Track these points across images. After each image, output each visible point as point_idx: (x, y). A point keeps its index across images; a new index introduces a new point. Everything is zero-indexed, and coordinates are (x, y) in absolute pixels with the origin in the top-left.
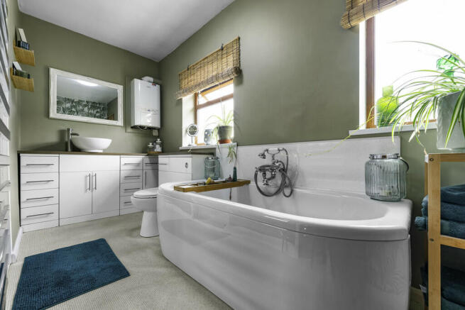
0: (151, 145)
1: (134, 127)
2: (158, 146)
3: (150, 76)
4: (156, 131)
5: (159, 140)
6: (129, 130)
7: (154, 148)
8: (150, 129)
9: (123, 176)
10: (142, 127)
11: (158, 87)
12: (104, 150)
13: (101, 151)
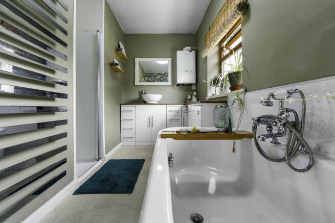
0: (189, 97)
1: (178, 85)
2: (194, 98)
3: (189, 46)
4: (194, 86)
5: (195, 92)
6: (176, 87)
7: (192, 99)
8: (190, 85)
9: (168, 119)
10: (183, 85)
11: (194, 52)
12: (158, 102)
13: (156, 103)
